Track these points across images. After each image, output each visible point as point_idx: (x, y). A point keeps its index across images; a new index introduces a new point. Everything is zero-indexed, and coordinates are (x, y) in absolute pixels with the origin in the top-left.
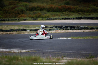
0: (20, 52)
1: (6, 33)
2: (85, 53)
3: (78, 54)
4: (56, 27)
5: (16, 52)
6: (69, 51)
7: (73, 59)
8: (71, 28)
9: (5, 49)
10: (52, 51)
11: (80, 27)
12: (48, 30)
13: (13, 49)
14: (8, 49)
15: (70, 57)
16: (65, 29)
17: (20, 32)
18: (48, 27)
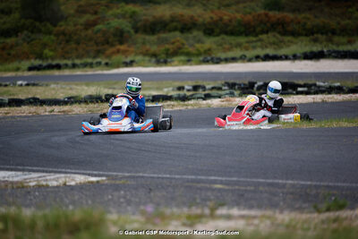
0: (65, 184)
2: (315, 186)
3: (285, 190)
4: (232, 86)
9: (13, 173)
10: (190, 177)
11: (315, 85)
12: (198, 96)
13: (43, 171)
18: (204, 88)
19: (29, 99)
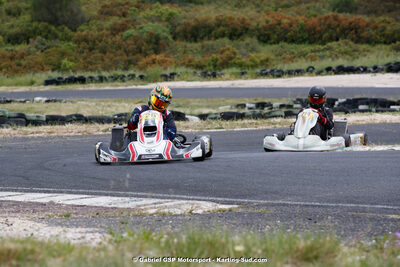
0: (190, 212)
1: (102, 127)
18: (270, 105)
19: (71, 116)
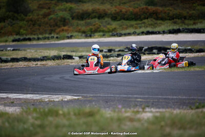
0: (62, 100)
1: (35, 63)
2: (188, 99)
3: (173, 101)
5: (54, 101)
6: (157, 95)
7: (164, 110)
8: (158, 51)
9: (33, 95)
10: (124, 96)
12: (114, 55)
14: (38, 94)
15: (159, 108)
16: (149, 54)
17: (60, 61)
18: (114, 51)
